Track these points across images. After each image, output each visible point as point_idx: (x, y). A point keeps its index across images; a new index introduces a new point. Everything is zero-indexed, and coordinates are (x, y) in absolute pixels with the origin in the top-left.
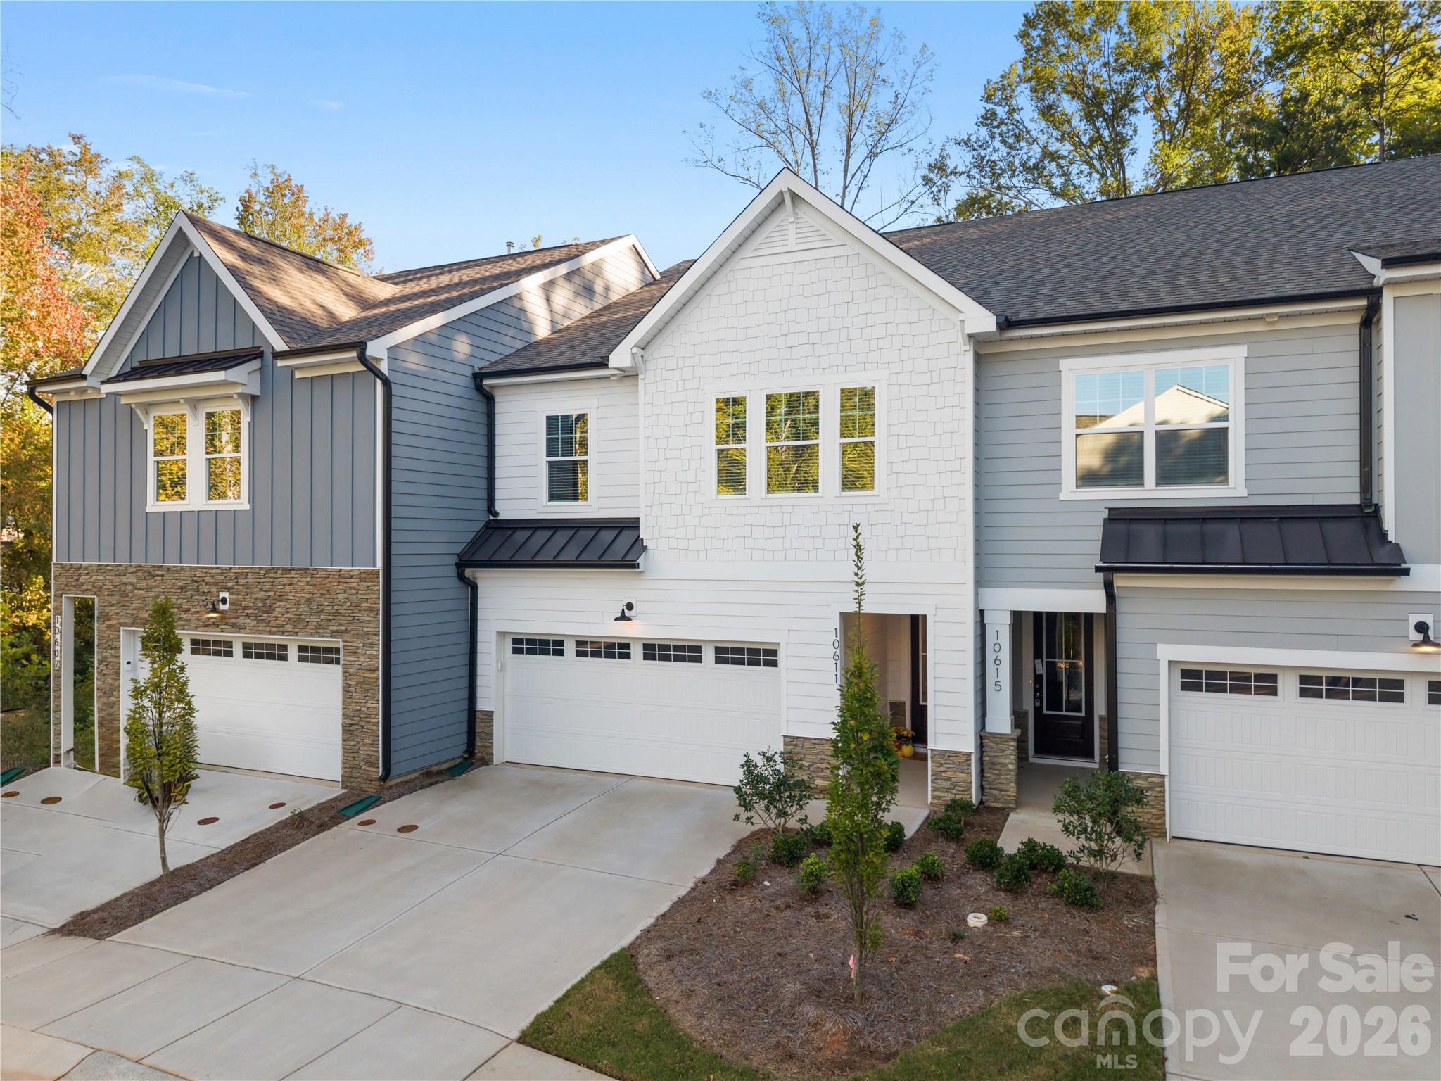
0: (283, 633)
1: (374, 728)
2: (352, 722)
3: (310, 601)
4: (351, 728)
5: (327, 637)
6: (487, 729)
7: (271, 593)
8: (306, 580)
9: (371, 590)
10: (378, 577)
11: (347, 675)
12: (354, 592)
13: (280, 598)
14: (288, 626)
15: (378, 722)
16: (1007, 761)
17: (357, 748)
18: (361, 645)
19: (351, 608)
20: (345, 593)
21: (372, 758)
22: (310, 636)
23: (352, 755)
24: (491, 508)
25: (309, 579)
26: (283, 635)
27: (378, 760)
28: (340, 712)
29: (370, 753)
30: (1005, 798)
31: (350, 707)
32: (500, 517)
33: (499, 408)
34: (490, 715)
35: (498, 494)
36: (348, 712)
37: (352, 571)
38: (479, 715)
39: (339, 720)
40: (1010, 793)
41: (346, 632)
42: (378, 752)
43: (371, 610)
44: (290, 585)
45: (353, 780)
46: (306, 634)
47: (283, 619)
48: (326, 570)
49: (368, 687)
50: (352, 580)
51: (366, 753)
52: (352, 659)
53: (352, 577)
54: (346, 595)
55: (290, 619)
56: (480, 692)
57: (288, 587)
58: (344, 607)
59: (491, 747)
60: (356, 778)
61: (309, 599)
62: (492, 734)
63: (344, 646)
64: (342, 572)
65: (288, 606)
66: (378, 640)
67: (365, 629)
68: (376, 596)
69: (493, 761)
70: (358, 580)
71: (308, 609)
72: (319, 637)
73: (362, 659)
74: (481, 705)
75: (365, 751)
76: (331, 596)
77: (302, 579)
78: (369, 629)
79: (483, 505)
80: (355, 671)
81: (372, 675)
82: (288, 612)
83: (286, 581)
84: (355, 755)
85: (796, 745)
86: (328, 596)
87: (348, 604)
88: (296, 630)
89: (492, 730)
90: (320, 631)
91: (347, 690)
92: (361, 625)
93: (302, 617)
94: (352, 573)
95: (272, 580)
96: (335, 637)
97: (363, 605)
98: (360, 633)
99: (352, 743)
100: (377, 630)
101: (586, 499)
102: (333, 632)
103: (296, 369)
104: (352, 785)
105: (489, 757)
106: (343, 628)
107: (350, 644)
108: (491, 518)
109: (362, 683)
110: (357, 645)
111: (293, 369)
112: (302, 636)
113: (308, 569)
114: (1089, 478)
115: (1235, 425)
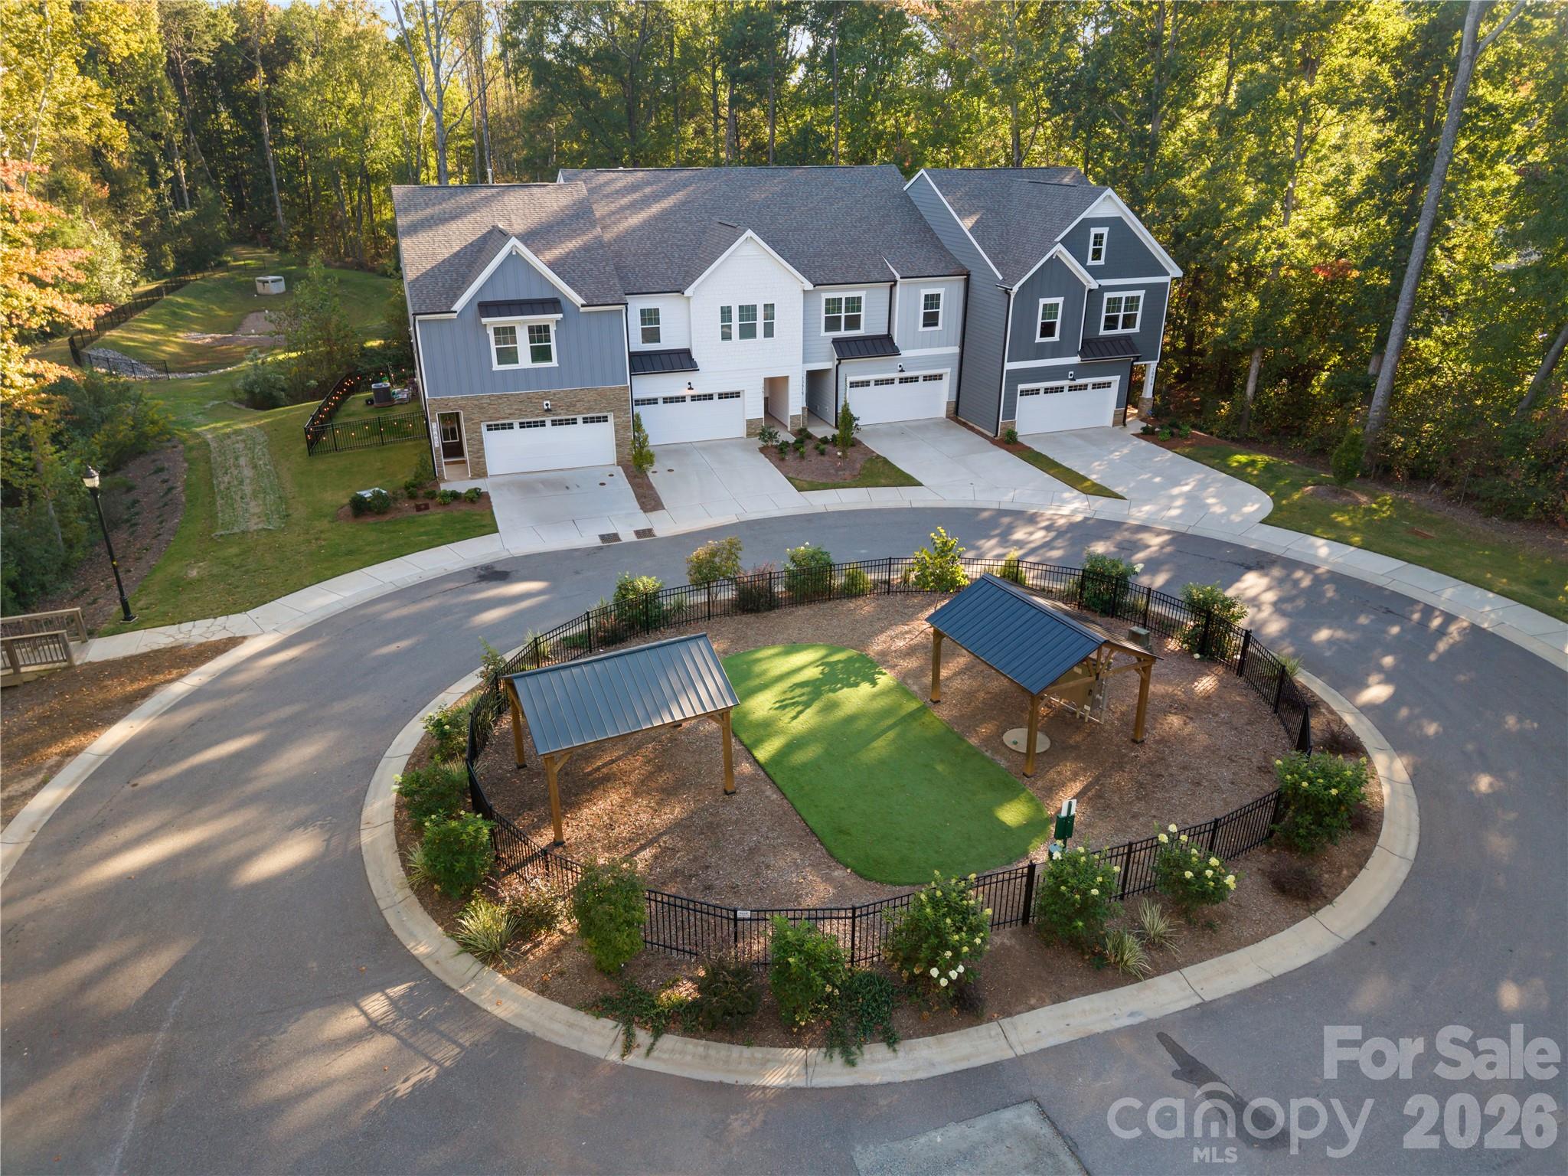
2: (620, 442)
9: (626, 393)
10: (629, 388)
11: (613, 425)
12: (618, 395)
16: (805, 415)
17: (624, 450)
18: (622, 414)
19: (617, 401)
23: (621, 454)
25: (594, 392)
28: (614, 439)
30: (805, 425)
31: (619, 437)
37: (616, 387)
41: (615, 410)
43: (626, 400)
44: (584, 395)
46: (594, 413)
47: (581, 408)
48: (603, 388)
49: (627, 428)
50: (616, 390)
52: (614, 418)
54: (613, 396)
55: (585, 408)
58: (613, 401)
61: (595, 399)
64: (611, 388)
65: (584, 403)
68: (628, 395)
70: (619, 390)
71: (594, 404)
73: (623, 419)
76: (606, 397)
77: (591, 392)
78: (625, 408)
80: (616, 423)
81: (628, 424)
83: (582, 393)
85: (751, 422)
87: (615, 399)
90: (602, 411)
91: (617, 431)
92: (622, 406)
93: (591, 407)
95: (574, 394)
97: (622, 399)
98: (622, 409)
99: (621, 449)
100: (629, 407)
101: (660, 343)
102: (608, 411)
106: (608, 405)
107: (617, 414)
109: (624, 427)
113: (593, 388)
114: (827, 329)
115: (863, 313)
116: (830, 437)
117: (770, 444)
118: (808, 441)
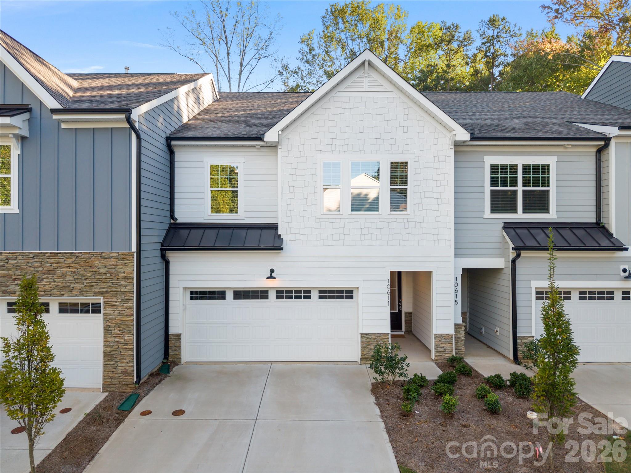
0: (51, 295)
1: (129, 352)
2: (112, 349)
3: (75, 273)
4: (111, 353)
5: (90, 296)
6: (178, 344)
7: (40, 269)
8: (71, 260)
9: (126, 266)
10: (134, 258)
11: (106, 319)
12: (114, 267)
13: (48, 272)
14: (55, 290)
15: (133, 348)
16: (461, 336)
17: (116, 365)
18: (120, 300)
19: (111, 277)
20: (106, 267)
21: (128, 371)
22: (76, 296)
23: (112, 370)
24: (172, 216)
25: (74, 259)
26: (50, 296)
27: (133, 371)
28: (102, 344)
29: (127, 368)
30: (460, 353)
31: (110, 340)
32: (178, 222)
33: (177, 158)
34: (178, 336)
35: (176, 208)
36: (108, 343)
37: (112, 253)
38: (171, 337)
39: (101, 349)
40: (462, 350)
41: (107, 292)
42: (133, 366)
43: (127, 278)
44: (57, 263)
45: (112, 386)
46: (72, 295)
47: (50, 286)
48: (89, 253)
49: (125, 326)
50: (112, 259)
51: (124, 368)
52: (112, 309)
53: (111, 257)
54: (106, 269)
55: (57, 286)
56: (171, 323)
57: (54, 265)
58: (104, 277)
59: (180, 355)
60: (115, 385)
61: (74, 272)
62: (180, 347)
63: (104, 302)
64: (103, 255)
65: (56, 277)
66: (133, 297)
67: (122, 290)
68: (132, 269)
69: (181, 362)
70: (117, 260)
71: (73, 279)
72: (83, 296)
73: (120, 309)
74: (172, 331)
75: (122, 367)
76: (94, 270)
77: (68, 260)
78: (125, 290)
79: (168, 214)
80: (114, 317)
81: (128, 319)
82: (55, 281)
83: (53, 261)
84: (114, 370)
85: (367, 338)
86: (91, 270)
87: (109, 275)
88: (62, 293)
89: (180, 344)
90: (84, 293)
91: (107, 330)
92: (119, 287)
93: (68, 284)
94: (111, 255)
95: (40, 260)
96: (96, 296)
97: (122, 275)
98: (118, 293)
99: (112, 363)
100: (132, 290)
101: (236, 212)
102: (95, 293)
103: (63, 122)
104: (112, 389)
105: (179, 360)
106: (104, 290)
107: (110, 300)
108: (172, 221)
109: (121, 324)
110: (115, 300)
111: (59, 122)
112: (68, 297)
113: (73, 253)
114: (495, 208)
115: (552, 189)
116: (506, 377)
117: (391, 377)
118: (464, 380)
